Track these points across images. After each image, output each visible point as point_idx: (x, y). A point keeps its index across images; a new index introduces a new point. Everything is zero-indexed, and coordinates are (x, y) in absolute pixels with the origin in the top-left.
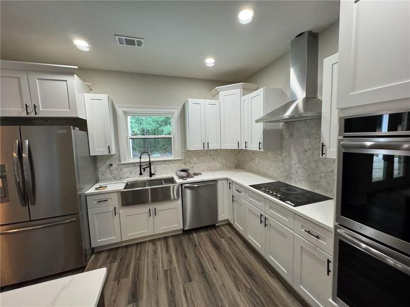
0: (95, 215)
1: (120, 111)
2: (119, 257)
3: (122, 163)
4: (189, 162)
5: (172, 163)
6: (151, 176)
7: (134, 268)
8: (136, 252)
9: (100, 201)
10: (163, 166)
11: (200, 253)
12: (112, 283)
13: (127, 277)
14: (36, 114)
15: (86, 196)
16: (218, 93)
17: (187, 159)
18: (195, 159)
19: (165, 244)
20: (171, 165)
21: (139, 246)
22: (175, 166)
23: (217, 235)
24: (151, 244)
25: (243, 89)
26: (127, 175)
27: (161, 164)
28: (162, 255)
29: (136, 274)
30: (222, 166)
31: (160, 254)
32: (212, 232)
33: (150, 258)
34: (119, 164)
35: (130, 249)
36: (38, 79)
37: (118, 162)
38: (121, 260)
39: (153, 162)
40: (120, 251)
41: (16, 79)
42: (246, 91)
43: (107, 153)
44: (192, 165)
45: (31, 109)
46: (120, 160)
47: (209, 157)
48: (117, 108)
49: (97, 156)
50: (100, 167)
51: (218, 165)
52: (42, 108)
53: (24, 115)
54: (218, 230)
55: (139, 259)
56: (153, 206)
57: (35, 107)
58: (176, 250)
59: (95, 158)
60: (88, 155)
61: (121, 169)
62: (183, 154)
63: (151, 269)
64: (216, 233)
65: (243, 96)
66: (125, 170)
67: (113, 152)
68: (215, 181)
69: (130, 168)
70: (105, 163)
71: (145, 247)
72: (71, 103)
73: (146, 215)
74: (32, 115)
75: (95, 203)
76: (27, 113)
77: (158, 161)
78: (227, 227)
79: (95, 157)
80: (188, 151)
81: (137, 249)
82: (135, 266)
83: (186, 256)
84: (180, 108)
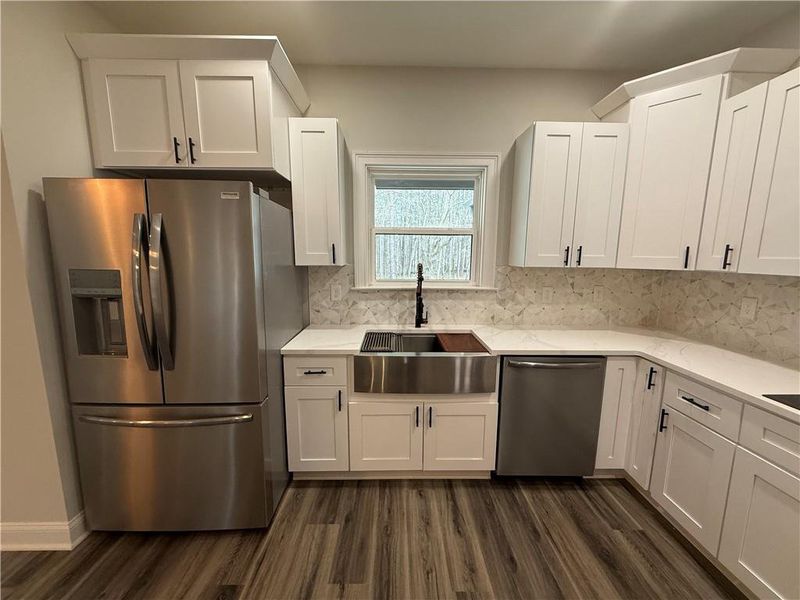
0: (298, 402)
1: (359, 165)
2: (343, 512)
3: (357, 287)
4: (513, 299)
5: (470, 298)
6: (418, 325)
7: (377, 555)
8: (381, 506)
9: (309, 373)
10: (448, 302)
11: (553, 560)
12: (329, 587)
13: (362, 582)
14: (193, 160)
15: (283, 356)
16: (628, 101)
17: (509, 290)
18: (530, 293)
19: (451, 503)
20: (468, 303)
21: (387, 491)
22: (476, 306)
23: (595, 511)
24: (415, 491)
25: (733, 72)
26: (365, 319)
27: (443, 298)
28: (444, 535)
29: (385, 579)
30: (603, 316)
31: (440, 533)
32: (575, 496)
33: (415, 535)
34: (351, 291)
35: (366, 491)
36: (200, 78)
37: (348, 287)
38: (347, 520)
39: (426, 290)
40: (345, 492)
41: (159, 81)
42: (743, 78)
43: (328, 262)
44: (519, 308)
45: (183, 151)
46: (353, 282)
47: (570, 290)
48: (354, 158)
49: (307, 267)
50: (313, 294)
51: (592, 312)
52: (206, 148)
53: (171, 164)
54: (592, 493)
55: (387, 532)
56: (424, 402)
57: (191, 145)
58: (483, 532)
59: (303, 271)
60: (291, 264)
61: (354, 303)
62: (499, 277)
63: (420, 574)
64: (590, 504)
65: (730, 95)
66: (362, 305)
67: (341, 261)
68: (601, 359)
69: (374, 303)
70: (324, 285)
71: (401, 499)
72: (259, 136)
73: (409, 421)
74: (186, 164)
75: (300, 374)
76: (178, 160)
77: (437, 291)
78: (619, 491)
79: (304, 269)
80: (514, 269)
81: (382, 498)
82: (380, 550)
83: (512, 559)
84: (502, 154)
